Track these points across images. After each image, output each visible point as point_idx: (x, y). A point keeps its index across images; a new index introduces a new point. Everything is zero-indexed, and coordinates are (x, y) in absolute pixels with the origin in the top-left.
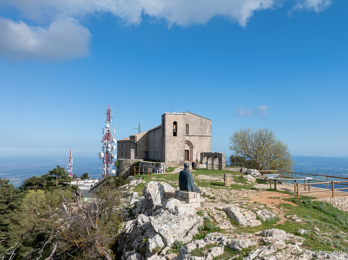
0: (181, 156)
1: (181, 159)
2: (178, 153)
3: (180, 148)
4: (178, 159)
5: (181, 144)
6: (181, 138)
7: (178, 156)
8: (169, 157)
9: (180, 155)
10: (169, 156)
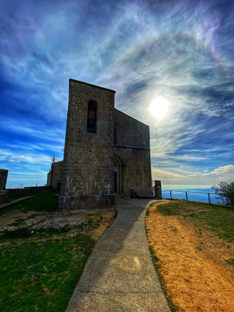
0: (105, 181)
1: (105, 189)
2: (99, 173)
3: (102, 160)
4: (96, 189)
5: (105, 151)
6: (105, 139)
7: (98, 181)
8: (74, 185)
9: (104, 179)
10: (73, 181)
